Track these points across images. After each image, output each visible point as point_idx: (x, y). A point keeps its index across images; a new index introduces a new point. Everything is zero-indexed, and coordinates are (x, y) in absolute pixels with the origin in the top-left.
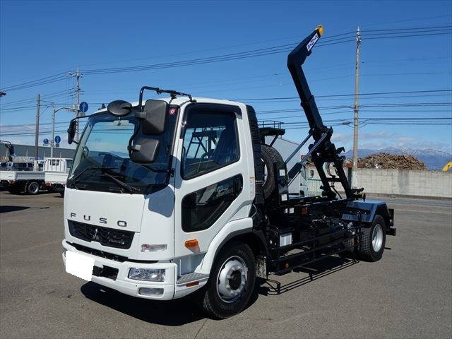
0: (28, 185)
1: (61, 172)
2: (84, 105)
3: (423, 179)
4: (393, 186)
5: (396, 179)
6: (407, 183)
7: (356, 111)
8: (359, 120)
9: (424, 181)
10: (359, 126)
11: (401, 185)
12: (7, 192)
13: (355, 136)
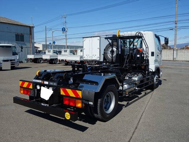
0: (55, 60)
1: (68, 55)
2: (64, 29)
7: (176, 23)
8: (177, 28)
10: (177, 30)
12: (48, 63)
13: (176, 35)
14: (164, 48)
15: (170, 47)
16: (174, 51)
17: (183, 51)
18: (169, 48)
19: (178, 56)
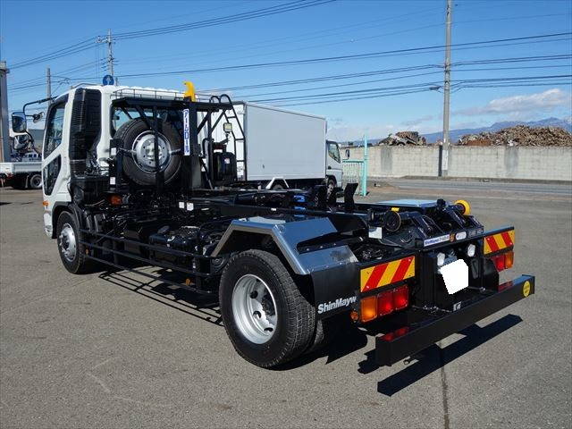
0: (30, 178)
2: (108, 79)
3: (536, 157)
4: (499, 167)
5: (502, 159)
6: (516, 164)
7: (446, 72)
9: (538, 161)
10: (451, 91)
11: (508, 166)
13: (446, 103)
14: (408, 142)
15: (424, 140)
16: (444, 151)
17: (467, 149)
18: (421, 142)
19: (454, 165)
